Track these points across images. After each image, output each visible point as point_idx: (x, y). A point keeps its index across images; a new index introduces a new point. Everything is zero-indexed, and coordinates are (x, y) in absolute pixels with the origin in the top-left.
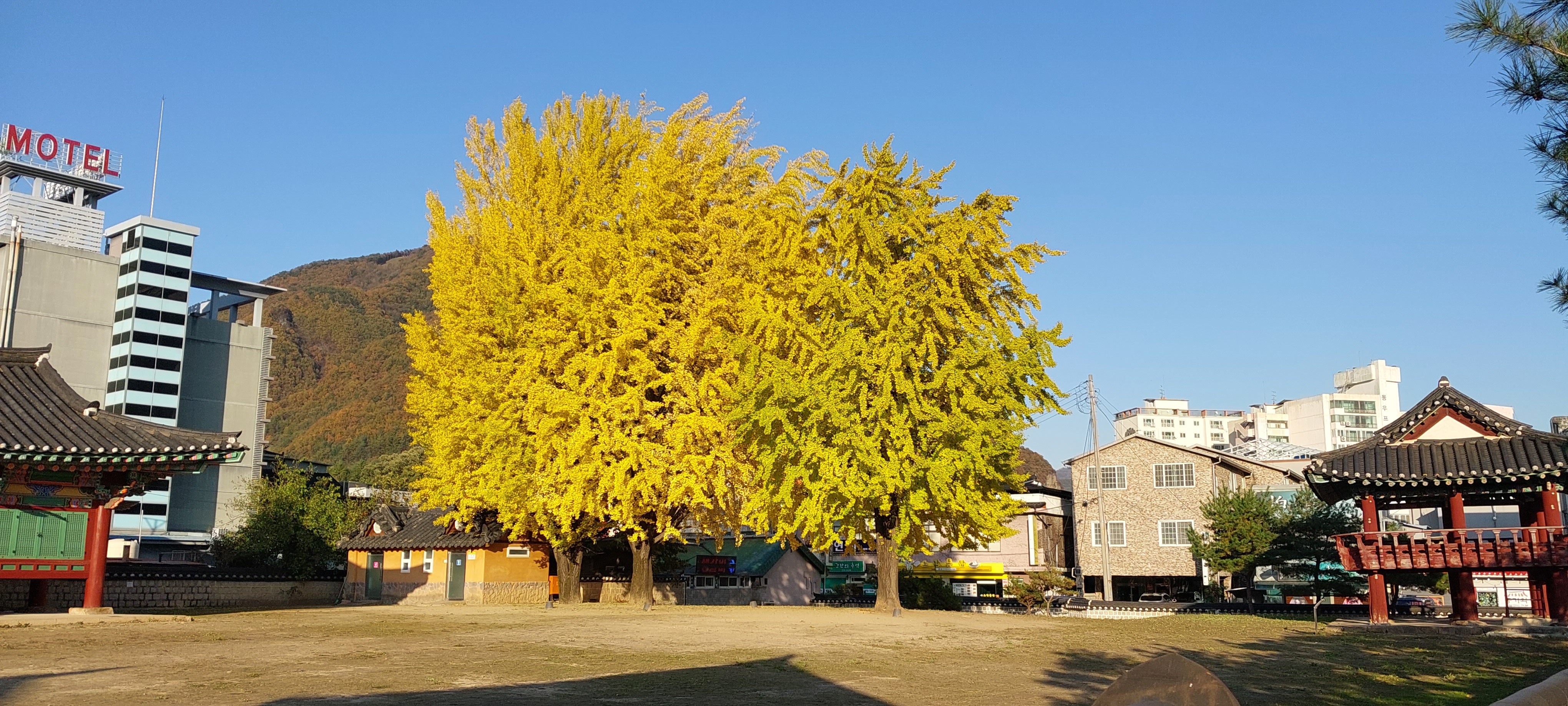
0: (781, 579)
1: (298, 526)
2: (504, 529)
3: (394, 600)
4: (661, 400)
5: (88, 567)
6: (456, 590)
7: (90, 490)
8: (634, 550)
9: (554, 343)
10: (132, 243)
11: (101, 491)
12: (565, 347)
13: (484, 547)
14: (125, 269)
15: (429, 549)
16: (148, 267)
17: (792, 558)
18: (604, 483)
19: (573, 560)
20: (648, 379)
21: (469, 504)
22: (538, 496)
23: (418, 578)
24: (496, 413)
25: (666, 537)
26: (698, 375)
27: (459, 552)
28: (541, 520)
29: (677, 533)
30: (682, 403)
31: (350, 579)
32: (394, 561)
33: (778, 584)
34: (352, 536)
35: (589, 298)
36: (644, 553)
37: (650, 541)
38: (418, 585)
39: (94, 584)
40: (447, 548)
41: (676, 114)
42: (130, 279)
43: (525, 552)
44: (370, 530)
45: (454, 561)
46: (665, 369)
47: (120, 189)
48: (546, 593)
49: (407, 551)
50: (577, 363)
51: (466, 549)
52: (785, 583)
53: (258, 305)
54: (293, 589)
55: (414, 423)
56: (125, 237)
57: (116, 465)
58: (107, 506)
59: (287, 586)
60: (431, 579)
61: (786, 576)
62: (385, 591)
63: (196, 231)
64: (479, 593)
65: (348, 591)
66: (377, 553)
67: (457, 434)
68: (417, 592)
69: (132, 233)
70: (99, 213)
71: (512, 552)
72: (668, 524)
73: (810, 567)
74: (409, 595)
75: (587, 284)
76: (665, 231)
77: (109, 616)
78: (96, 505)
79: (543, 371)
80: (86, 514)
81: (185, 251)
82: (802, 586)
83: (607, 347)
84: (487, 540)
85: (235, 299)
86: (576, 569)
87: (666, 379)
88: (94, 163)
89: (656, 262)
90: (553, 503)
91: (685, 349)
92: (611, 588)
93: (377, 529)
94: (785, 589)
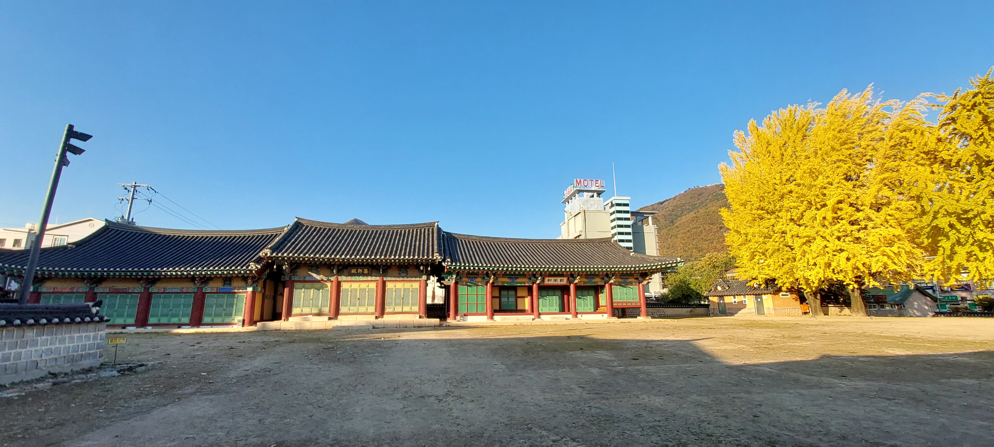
1: (689, 288)
2: (779, 286)
3: (732, 314)
4: (860, 225)
5: (641, 303)
6: (760, 311)
7: (637, 279)
8: (851, 292)
9: (796, 208)
10: (612, 205)
11: (640, 279)
12: (802, 209)
13: (771, 294)
14: (611, 214)
15: (744, 295)
16: (619, 212)
18: (834, 264)
19: (816, 297)
20: (851, 216)
21: (761, 278)
22: (799, 272)
23: (742, 306)
24: (771, 240)
25: (871, 286)
26: (878, 210)
27: (758, 295)
28: (802, 282)
29: (877, 284)
30: (871, 224)
31: (711, 307)
32: (728, 300)
34: (709, 292)
35: (810, 187)
36: (857, 293)
37: (859, 289)
38: (740, 309)
39: (643, 309)
40: (753, 294)
42: (614, 216)
43: (787, 295)
44: (716, 289)
45: (756, 299)
46: (858, 210)
47: (604, 191)
48: (800, 312)
49: (734, 296)
50: (808, 215)
51: (762, 294)
53: (650, 218)
54: (691, 311)
55: (730, 248)
56: (610, 205)
57: (642, 270)
58: (643, 283)
59: (689, 309)
60: (747, 306)
62: (727, 311)
63: (629, 198)
64: (772, 312)
65: (711, 311)
66: (721, 297)
67: (752, 250)
68: (742, 311)
69: (612, 203)
70: (601, 199)
71: (782, 295)
72: (871, 280)
74: (739, 312)
75: (808, 181)
76: (844, 150)
77: (649, 319)
78: (639, 283)
79: (792, 220)
80: (637, 287)
81: (627, 205)
83: (825, 205)
84: (772, 290)
85: (642, 218)
86: (818, 302)
87: (860, 215)
88: (597, 185)
89: (841, 164)
90: (807, 274)
91: (869, 200)
92: (833, 309)
93: (719, 288)
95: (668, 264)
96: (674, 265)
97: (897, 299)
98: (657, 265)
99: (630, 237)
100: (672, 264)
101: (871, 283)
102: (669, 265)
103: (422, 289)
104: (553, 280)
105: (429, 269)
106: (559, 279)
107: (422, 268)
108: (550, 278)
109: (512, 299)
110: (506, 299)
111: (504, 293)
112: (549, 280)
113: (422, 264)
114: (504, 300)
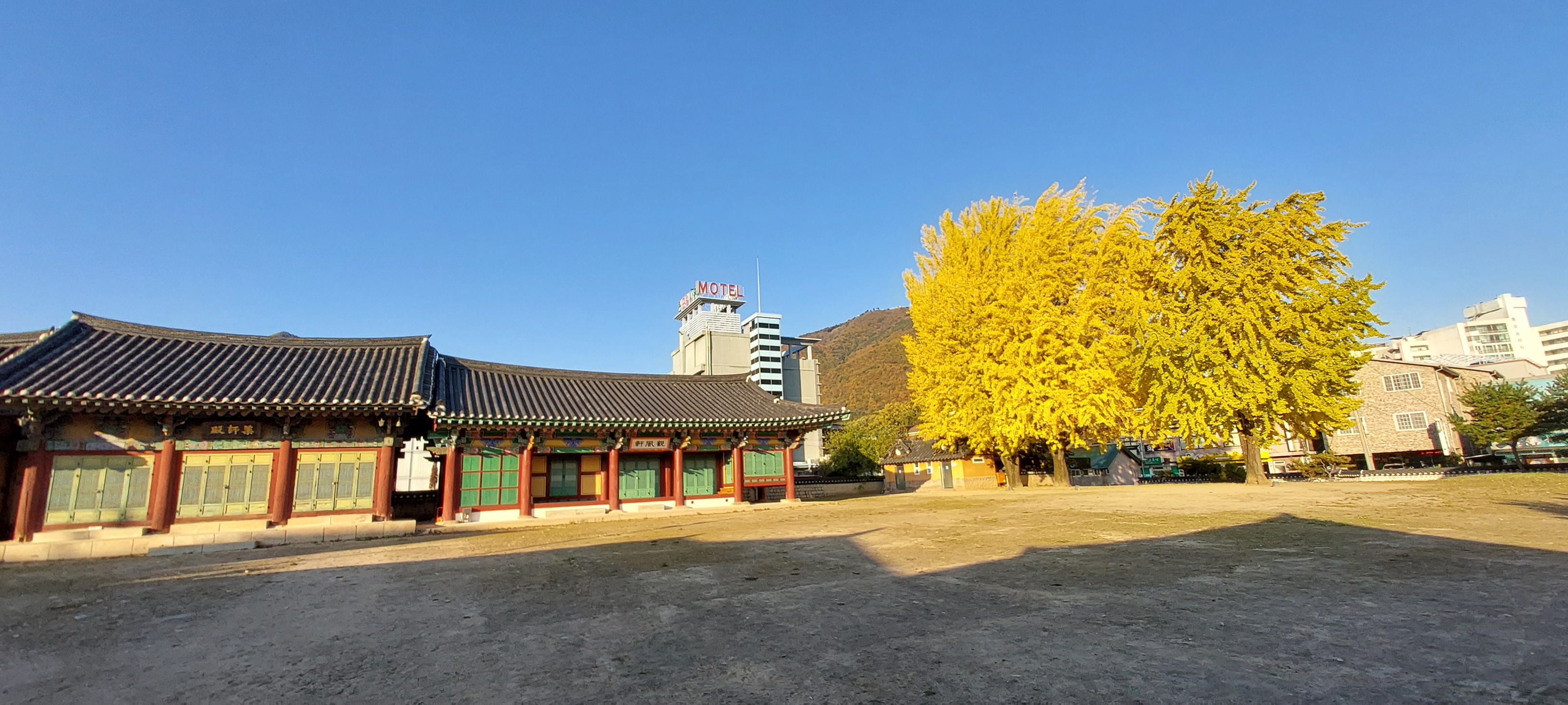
0: (1117, 469)
1: (858, 453)
2: (971, 448)
3: (913, 490)
4: (1066, 363)
5: (786, 478)
6: (948, 481)
7: (782, 440)
8: (1054, 455)
9: (996, 337)
10: (754, 326)
11: (787, 440)
12: (1003, 339)
13: (961, 458)
14: (752, 340)
15: (929, 462)
16: (763, 336)
17: (1121, 456)
18: (1036, 417)
19: (1014, 462)
20: (1058, 351)
21: (951, 436)
22: (996, 427)
23: (925, 476)
24: (965, 383)
25: (1076, 446)
26: (1088, 345)
27: (946, 461)
28: (999, 441)
29: (1083, 443)
30: (1079, 364)
31: (886, 480)
32: (909, 469)
33: (1117, 474)
34: (885, 458)
35: (1014, 309)
36: (1060, 456)
37: (1064, 449)
38: (923, 482)
39: (790, 486)
40: (940, 460)
41: (1041, 198)
42: (756, 343)
43: (981, 460)
44: (894, 453)
45: (944, 467)
46: (1066, 344)
47: (743, 303)
48: (996, 483)
49: (916, 463)
50: (1010, 348)
51: (951, 460)
52: (1120, 471)
53: (809, 349)
54: (860, 487)
55: (913, 395)
56: (750, 325)
57: (790, 426)
58: (791, 447)
59: (857, 485)
60: (932, 478)
61: (1120, 467)
62: (907, 485)
63: (780, 316)
64: (962, 484)
65: (887, 486)
66: (900, 465)
67: (941, 397)
68: (926, 484)
69: (753, 322)
70: (738, 315)
71: (975, 460)
72: (1077, 438)
73: (1133, 461)
74: (922, 486)
75: (1011, 301)
76: (1052, 263)
77: (798, 503)
78: (785, 447)
79: (990, 355)
80: (782, 452)
81: (776, 326)
82: (1131, 472)
83: (1029, 336)
84: (963, 454)
85: (799, 347)
86: (1017, 468)
87: (1068, 351)
88: (733, 293)
89: (1048, 281)
90: (1006, 430)
91: (1078, 330)
92: (1033, 478)
93: (898, 453)
94: (1120, 475)
95: (828, 416)
96: (837, 418)
97: (1101, 463)
98: (812, 418)
99: (779, 377)
100: (833, 416)
101: (1077, 442)
102: (830, 419)
103: (382, 464)
104: (645, 443)
105: (398, 424)
106: (655, 441)
107: (381, 423)
108: (640, 440)
109: (571, 478)
110: (560, 478)
111: (556, 466)
112: (637, 444)
113: (383, 415)
114: (556, 478)
